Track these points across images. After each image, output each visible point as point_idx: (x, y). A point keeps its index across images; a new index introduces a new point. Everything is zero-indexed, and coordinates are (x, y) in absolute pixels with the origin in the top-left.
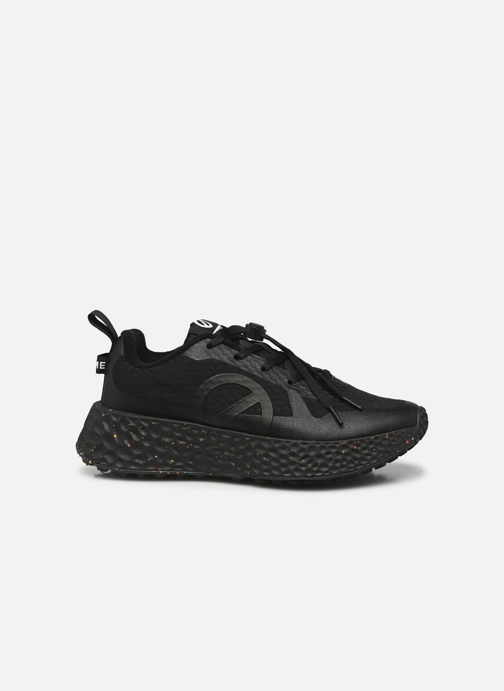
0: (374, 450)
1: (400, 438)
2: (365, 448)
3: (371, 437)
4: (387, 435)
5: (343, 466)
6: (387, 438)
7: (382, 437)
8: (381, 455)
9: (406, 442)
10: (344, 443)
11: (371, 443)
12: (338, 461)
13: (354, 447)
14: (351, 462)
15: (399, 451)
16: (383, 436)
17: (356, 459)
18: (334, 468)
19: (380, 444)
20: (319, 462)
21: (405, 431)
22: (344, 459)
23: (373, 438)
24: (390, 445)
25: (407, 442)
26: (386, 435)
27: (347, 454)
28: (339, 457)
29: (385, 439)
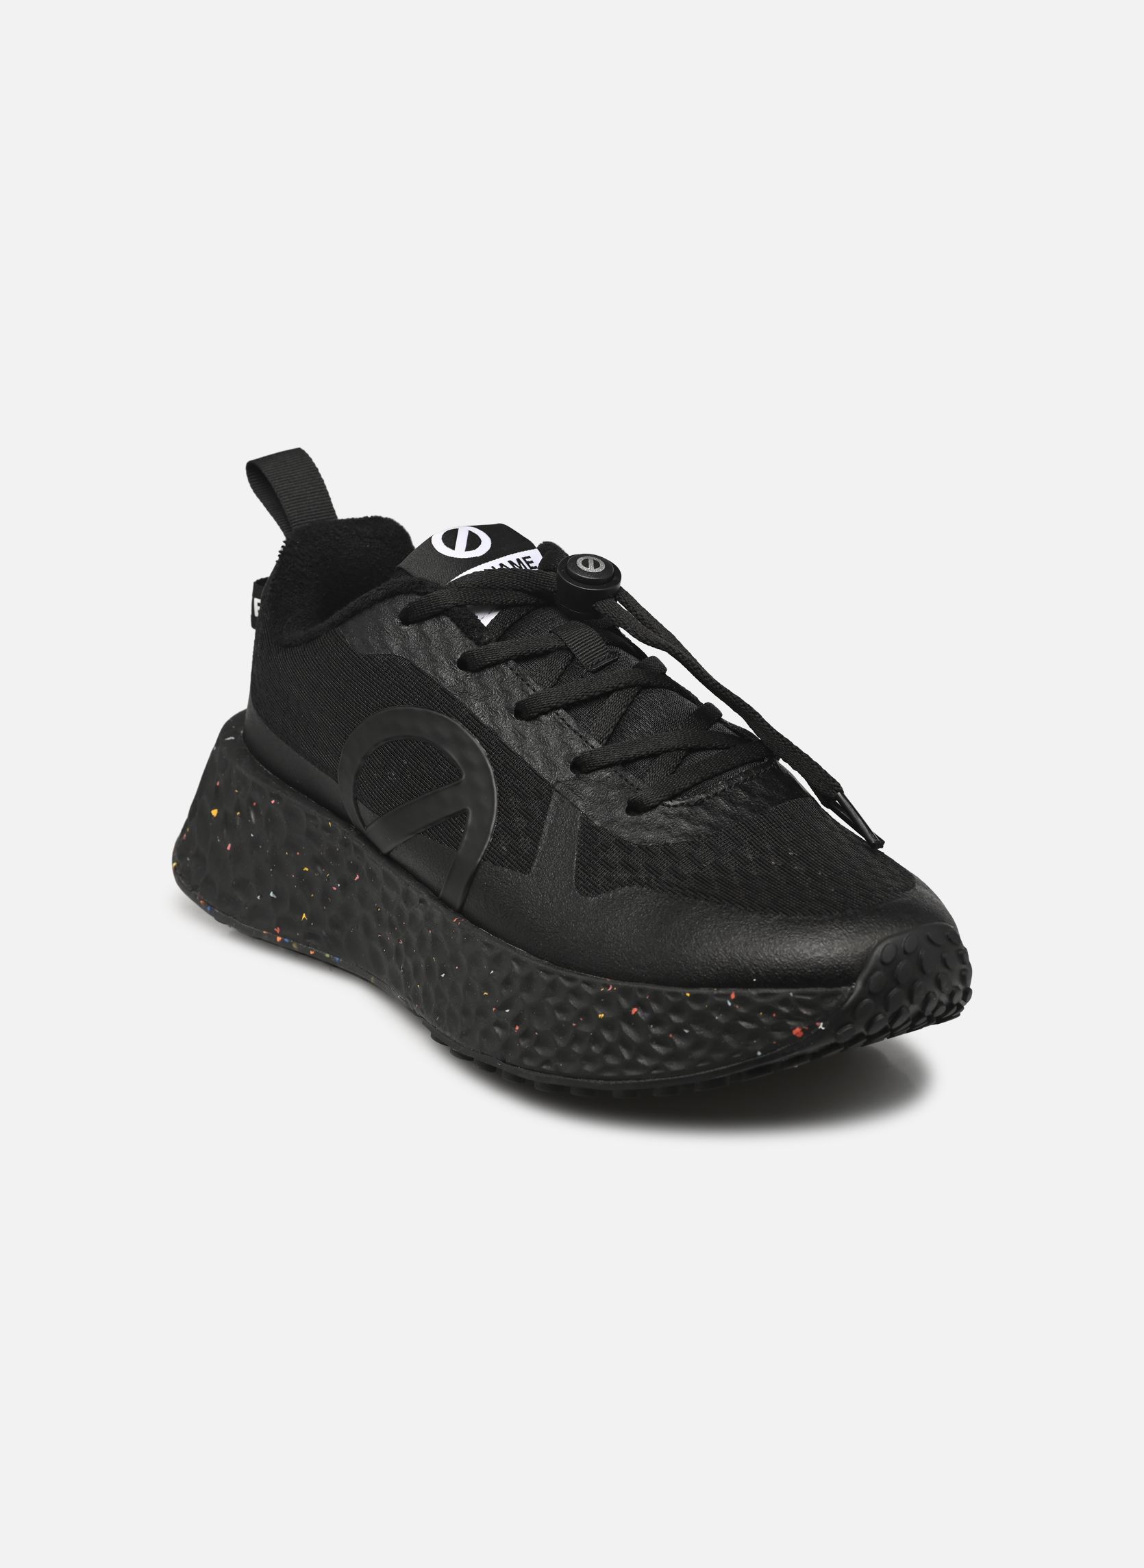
0: (686, 1031)
1: (774, 1015)
2: (656, 1021)
3: (685, 990)
4: (733, 996)
5: (588, 1057)
6: (729, 1004)
7: (717, 999)
8: (698, 1054)
9: (791, 1031)
10: (610, 989)
11: (677, 1009)
12: (577, 1038)
13: (631, 1009)
14: (610, 1050)
15: (762, 1054)
16: (718, 995)
17: (625, 1042)
18: (563, 1055)
19: (702, 1019)
20: (537, 1027)
21: (797, 997)
22: (596, 1039)
23: (688, 995)
24: (731, 1028)
25: (794, 1032)
26: (728, 996)
27: (607, 1024)
28: (585, 1028)
29: (723, 1008)
